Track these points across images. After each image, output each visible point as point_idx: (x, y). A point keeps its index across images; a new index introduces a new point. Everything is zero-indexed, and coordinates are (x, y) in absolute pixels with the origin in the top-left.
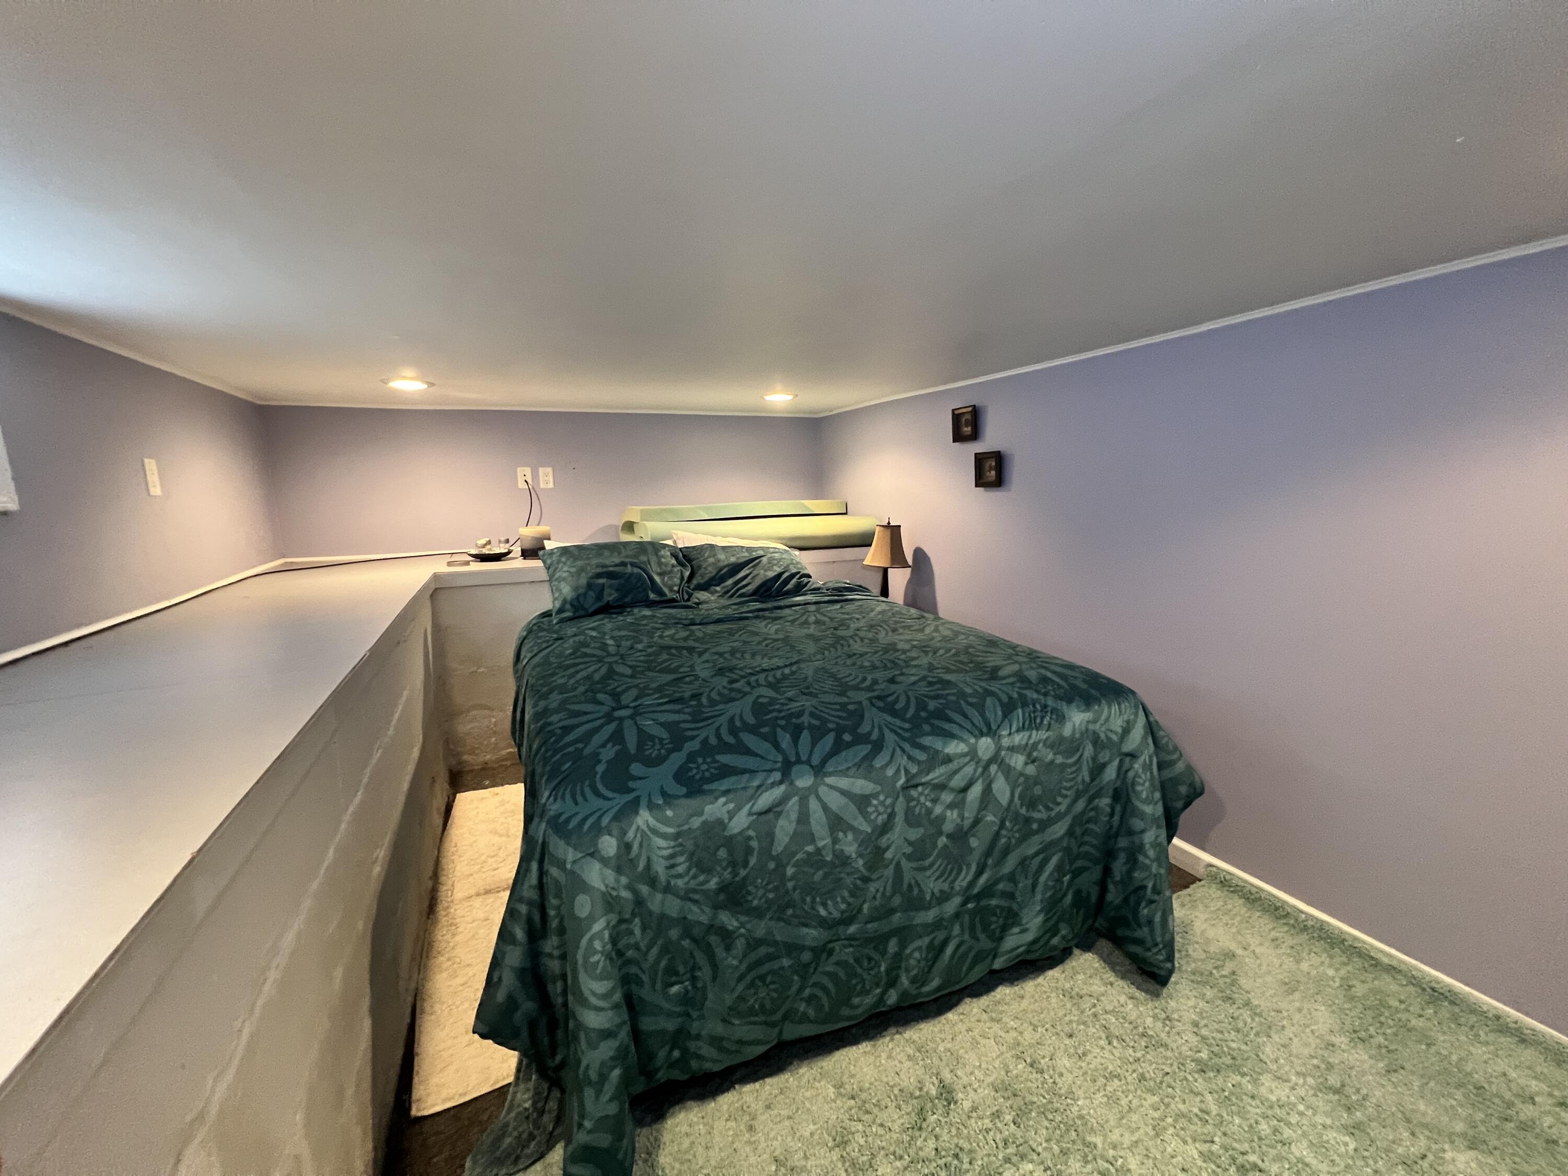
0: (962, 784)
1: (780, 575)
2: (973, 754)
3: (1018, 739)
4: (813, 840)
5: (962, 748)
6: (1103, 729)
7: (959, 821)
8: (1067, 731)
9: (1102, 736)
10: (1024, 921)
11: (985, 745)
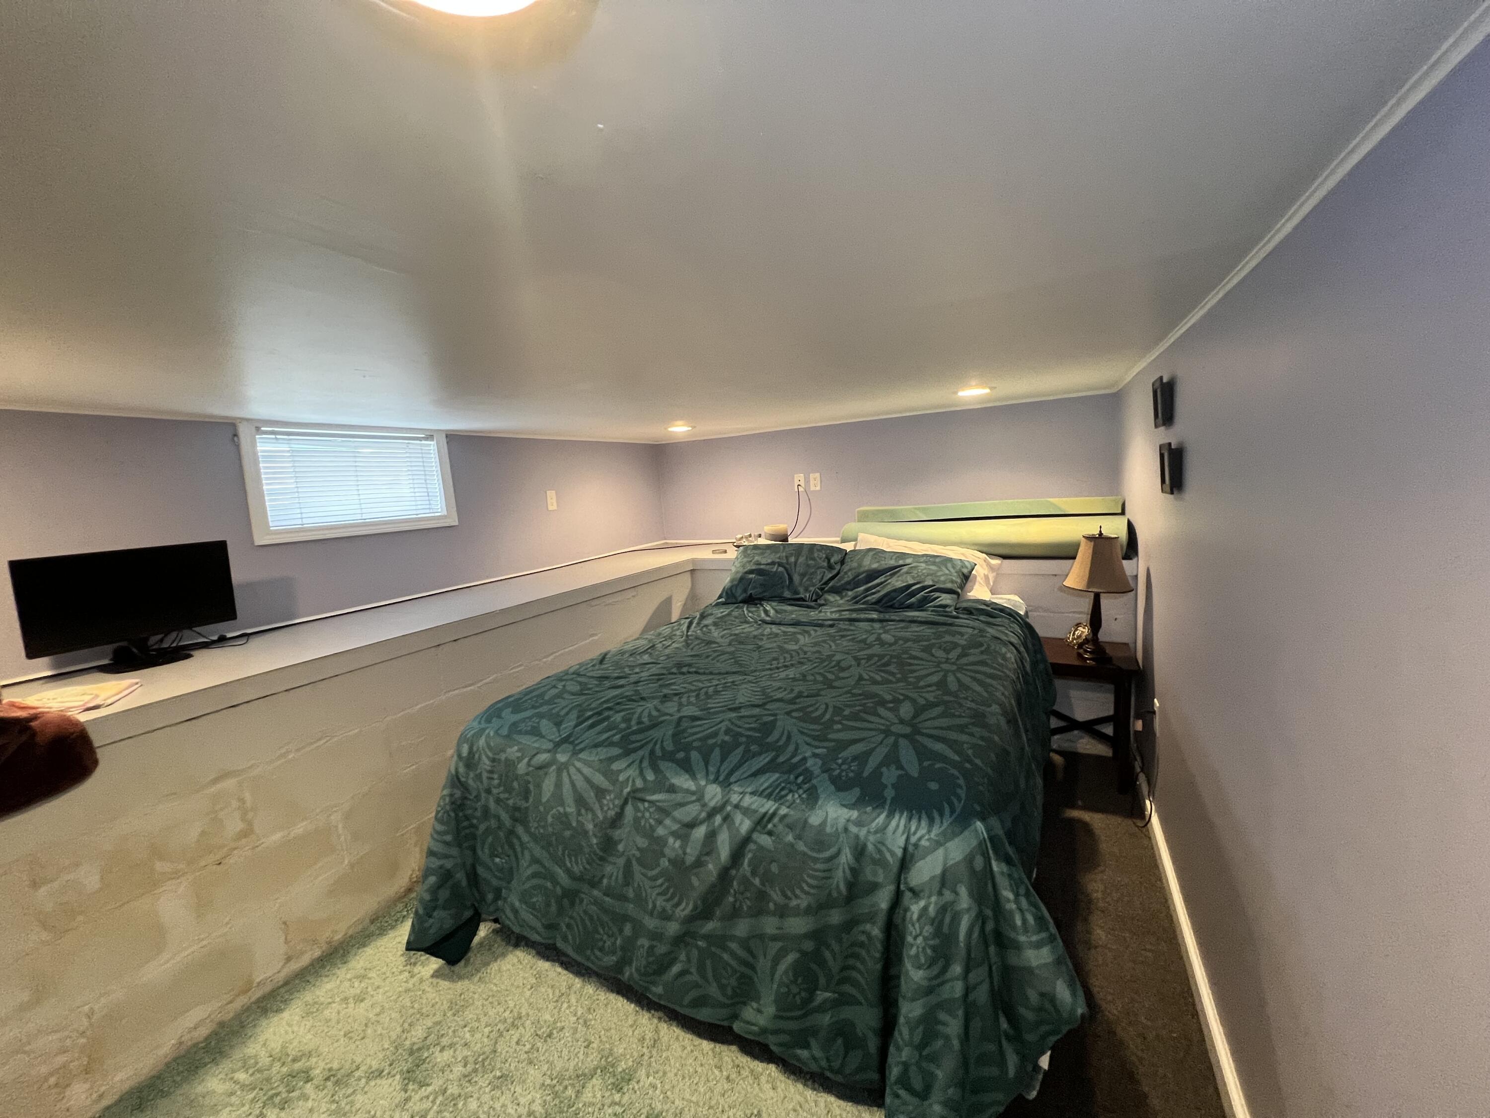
0: (687, 819)
1: (909, 586)
2: (699, 796)
3: (747, 801)
4: (562, 804)
5: (690, 785)
6: (872, 838)
7: (680, 852)
8: (815, 819)
9: (870, 847)
10: (762, 1002)
11: (713, 793)
